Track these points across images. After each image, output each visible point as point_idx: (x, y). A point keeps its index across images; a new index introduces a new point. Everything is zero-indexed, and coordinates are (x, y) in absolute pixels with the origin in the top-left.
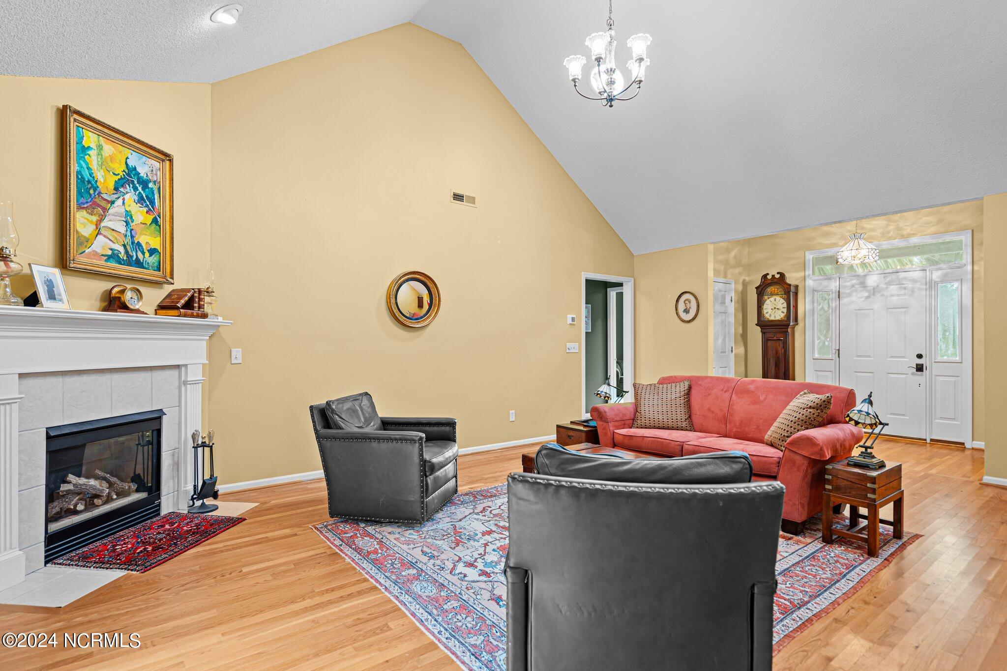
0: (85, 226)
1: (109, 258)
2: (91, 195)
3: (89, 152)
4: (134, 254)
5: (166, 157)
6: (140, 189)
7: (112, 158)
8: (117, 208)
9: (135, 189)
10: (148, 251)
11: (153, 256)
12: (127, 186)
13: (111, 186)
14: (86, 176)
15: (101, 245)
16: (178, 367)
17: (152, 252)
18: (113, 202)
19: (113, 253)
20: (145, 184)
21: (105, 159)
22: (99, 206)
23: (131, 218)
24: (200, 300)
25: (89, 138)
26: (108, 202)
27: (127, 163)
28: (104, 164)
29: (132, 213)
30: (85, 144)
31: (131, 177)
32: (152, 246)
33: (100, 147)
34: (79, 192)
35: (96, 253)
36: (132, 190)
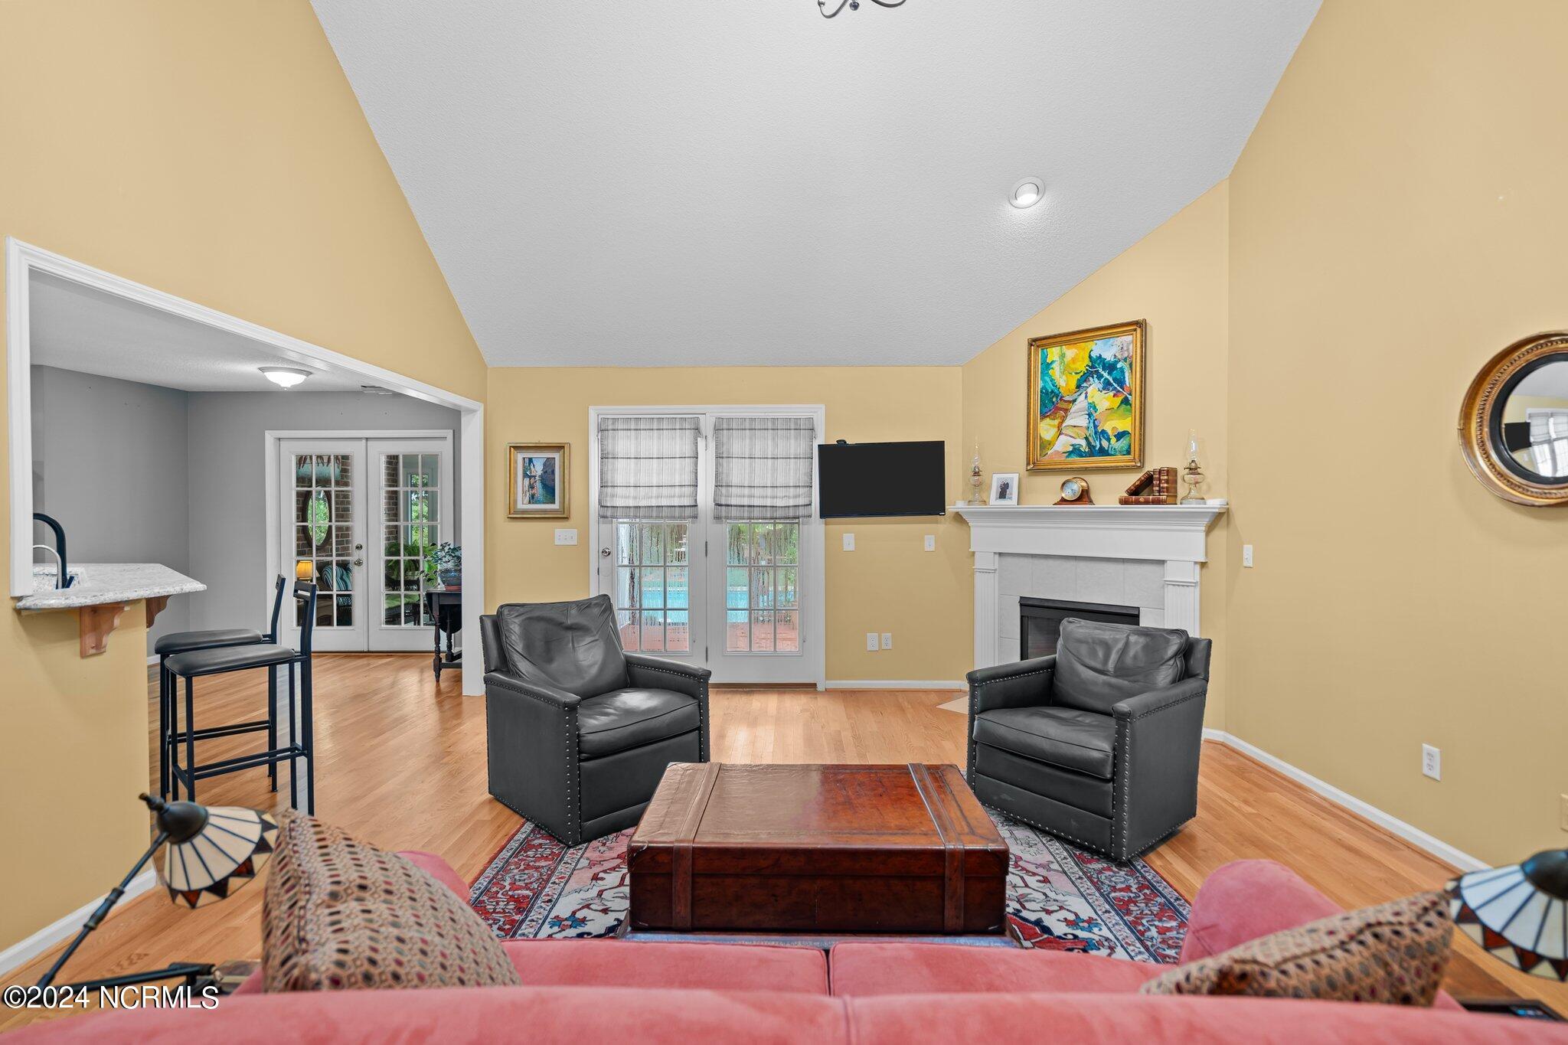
0: (1047, 430)
1: (1070, 453)
2: (1053, 403)
3: (1054, 366)
4: (1098, 443)
5: (1140, 325)
6: (1106, 375)
7: (1074, 360)
8: (1081, 403)
9: (1100, 377)
10: (1115, 436)
11: (1122, 440)
12: (1091, 379)
13: (1073, 385)
14: (1050, 387)
15: (1063, 444)
16: (1162, 562)
17: (1120, 436)
18: (1075, 401)
19: (1074, 449)
20: (1111, 367)
21: (1068, 364)
22: (1061, 409)
23: (1095, 408)
24: (1160, 480)
25: (1053, 353)
26: (1070, 402)
27: (1090, 357)
28: (1066, 370)
29: (1096, 403)
30: (1049, 361)
31: (1097, 368)
32: (1121, 430)
33: (1063, 356)
34: (1043, 404)
35: (1057, 452)
36: (1096, 380)
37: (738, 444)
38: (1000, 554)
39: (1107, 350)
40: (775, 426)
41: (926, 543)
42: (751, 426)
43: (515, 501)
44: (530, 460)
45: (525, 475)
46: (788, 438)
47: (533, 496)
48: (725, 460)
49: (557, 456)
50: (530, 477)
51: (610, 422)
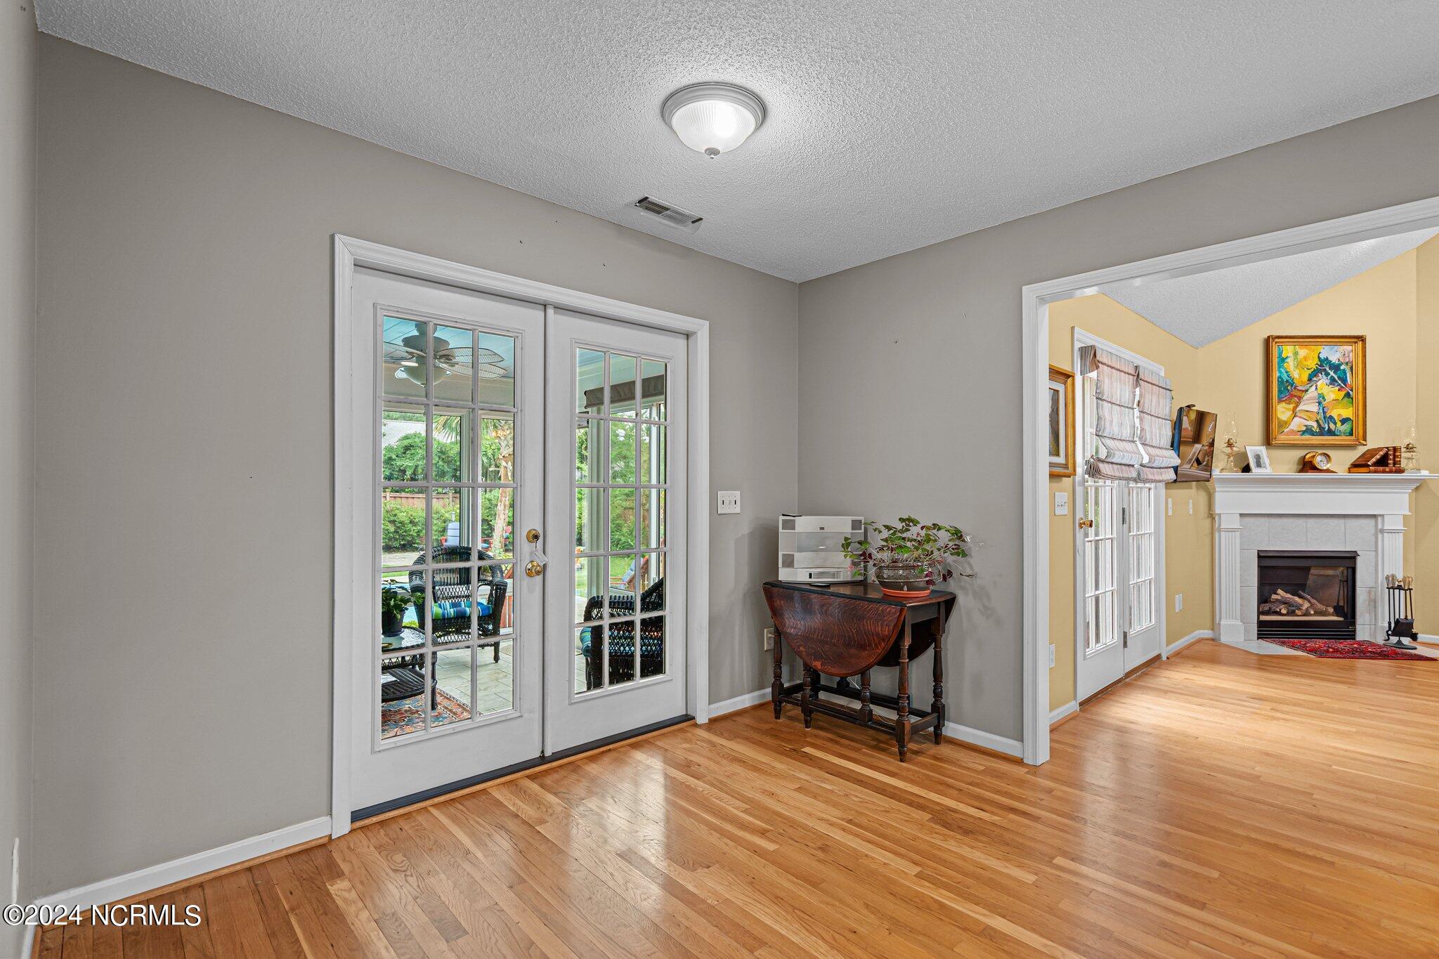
0: (1283, 412)
1: (1304, 432)
2: (1289, 390)
3: (1288, 360)
4: (1326, 425)
5: (1359, 339)
6: (1332, 373)
7: (1306, 358)
8: (1312, 392)
9: (1327, 374)
10: (1340, 420)
11: (1346, 424)
12: (1320, 375)
13: (1305, 377)
14: (1285, 377)
15: (1297, 424)
17: (1344, 421)
18: (1307, 391)
19: (1307, 428)
20: (1336, 368)
21: (1301, 361)
22: (1295, 396)
23: (1324, 398)
24: (1394, 456)
25: (1289, 350)
26: (1303, 391)
27: (1319, 357)
28: (1299, 365)
29: (1325, 394)
30: (1284, 356)
31: (1324, 366)
32: (1345, 416)
33: (1296, 354)
34: (1279, 391)
35: (1293, 432)
36: (1324, 377)
38: (1242, 515)
39: (1334, 354)
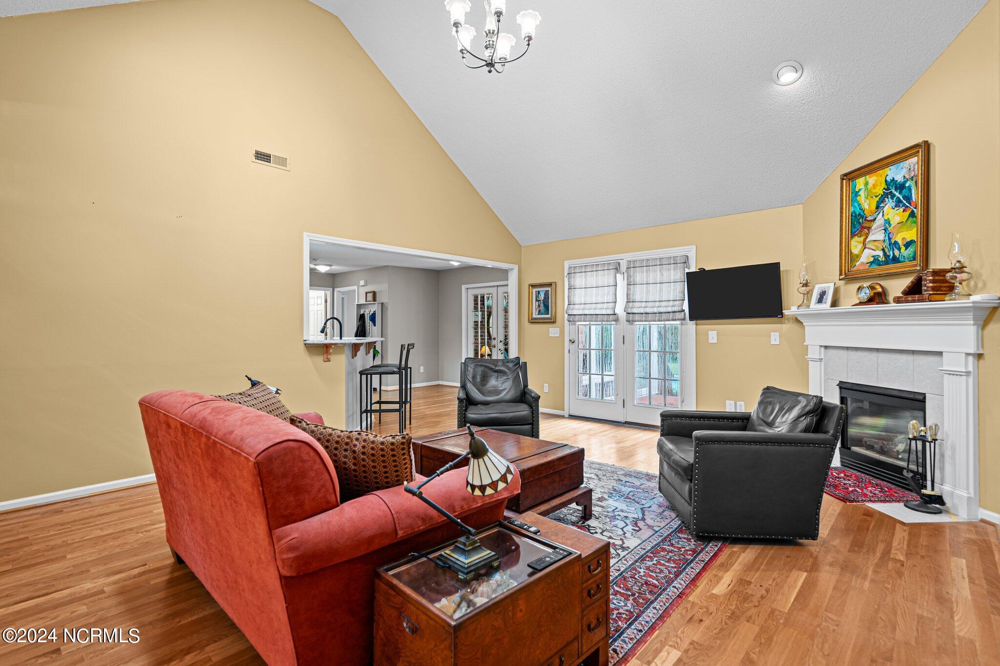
0: (856, 247)
1: (872, 263)
2: (860, 223)
3: (860, 193)
4: (891, 253)
5: (924, 146)
6: (897, 194)
7: (874, 186)
8: (880, 220)
9: (893, 197)
10: (904, 245)
11: (909, 248)
12: (886, 199)
13: (874, 206)
14: (858, 211)
15: (866, 257)
16: (940, 353)
17: (908, 245)
18: (875, 219)
19: (874, 259)
20: (901, 187)
21: (870, 190)
22: (865, 228)
23: (889, 223)
25: (860, 183)
26: (871, 221)
27: (886, 181)
28: (869, 195)
29: (890, 219)
30: (857, 190)
31: (894, 188)
32: (908, 240)
33: (866, 184)
34: (853, 225)
35: (863, 263)
36: (891, 200)
37: (639, 276)
38: (826, 347)
39: (897, 173)
40: (661, 263)
41: (772, 338)
42: (647, 264)
43: (532, 314)
44: (539, 292)
45: (537, 300)
46: (669, 270)
47: (540, 311)
48: (632, 286)
49: (549, 289)
50: (539, 301)
51: (573, 269)
